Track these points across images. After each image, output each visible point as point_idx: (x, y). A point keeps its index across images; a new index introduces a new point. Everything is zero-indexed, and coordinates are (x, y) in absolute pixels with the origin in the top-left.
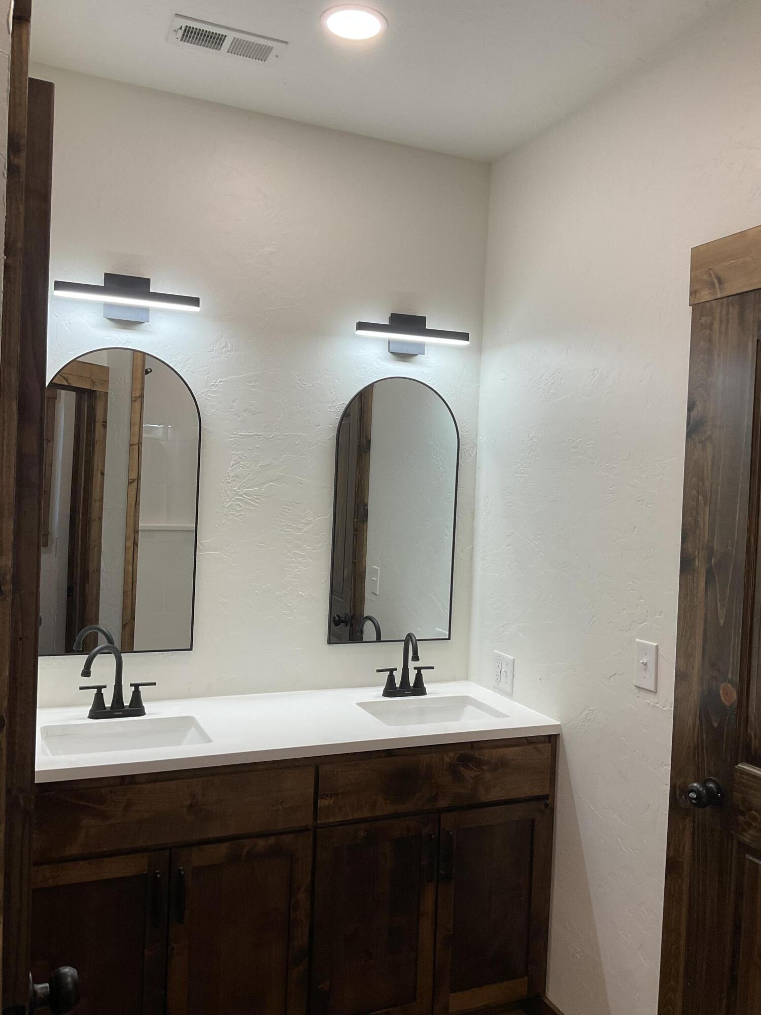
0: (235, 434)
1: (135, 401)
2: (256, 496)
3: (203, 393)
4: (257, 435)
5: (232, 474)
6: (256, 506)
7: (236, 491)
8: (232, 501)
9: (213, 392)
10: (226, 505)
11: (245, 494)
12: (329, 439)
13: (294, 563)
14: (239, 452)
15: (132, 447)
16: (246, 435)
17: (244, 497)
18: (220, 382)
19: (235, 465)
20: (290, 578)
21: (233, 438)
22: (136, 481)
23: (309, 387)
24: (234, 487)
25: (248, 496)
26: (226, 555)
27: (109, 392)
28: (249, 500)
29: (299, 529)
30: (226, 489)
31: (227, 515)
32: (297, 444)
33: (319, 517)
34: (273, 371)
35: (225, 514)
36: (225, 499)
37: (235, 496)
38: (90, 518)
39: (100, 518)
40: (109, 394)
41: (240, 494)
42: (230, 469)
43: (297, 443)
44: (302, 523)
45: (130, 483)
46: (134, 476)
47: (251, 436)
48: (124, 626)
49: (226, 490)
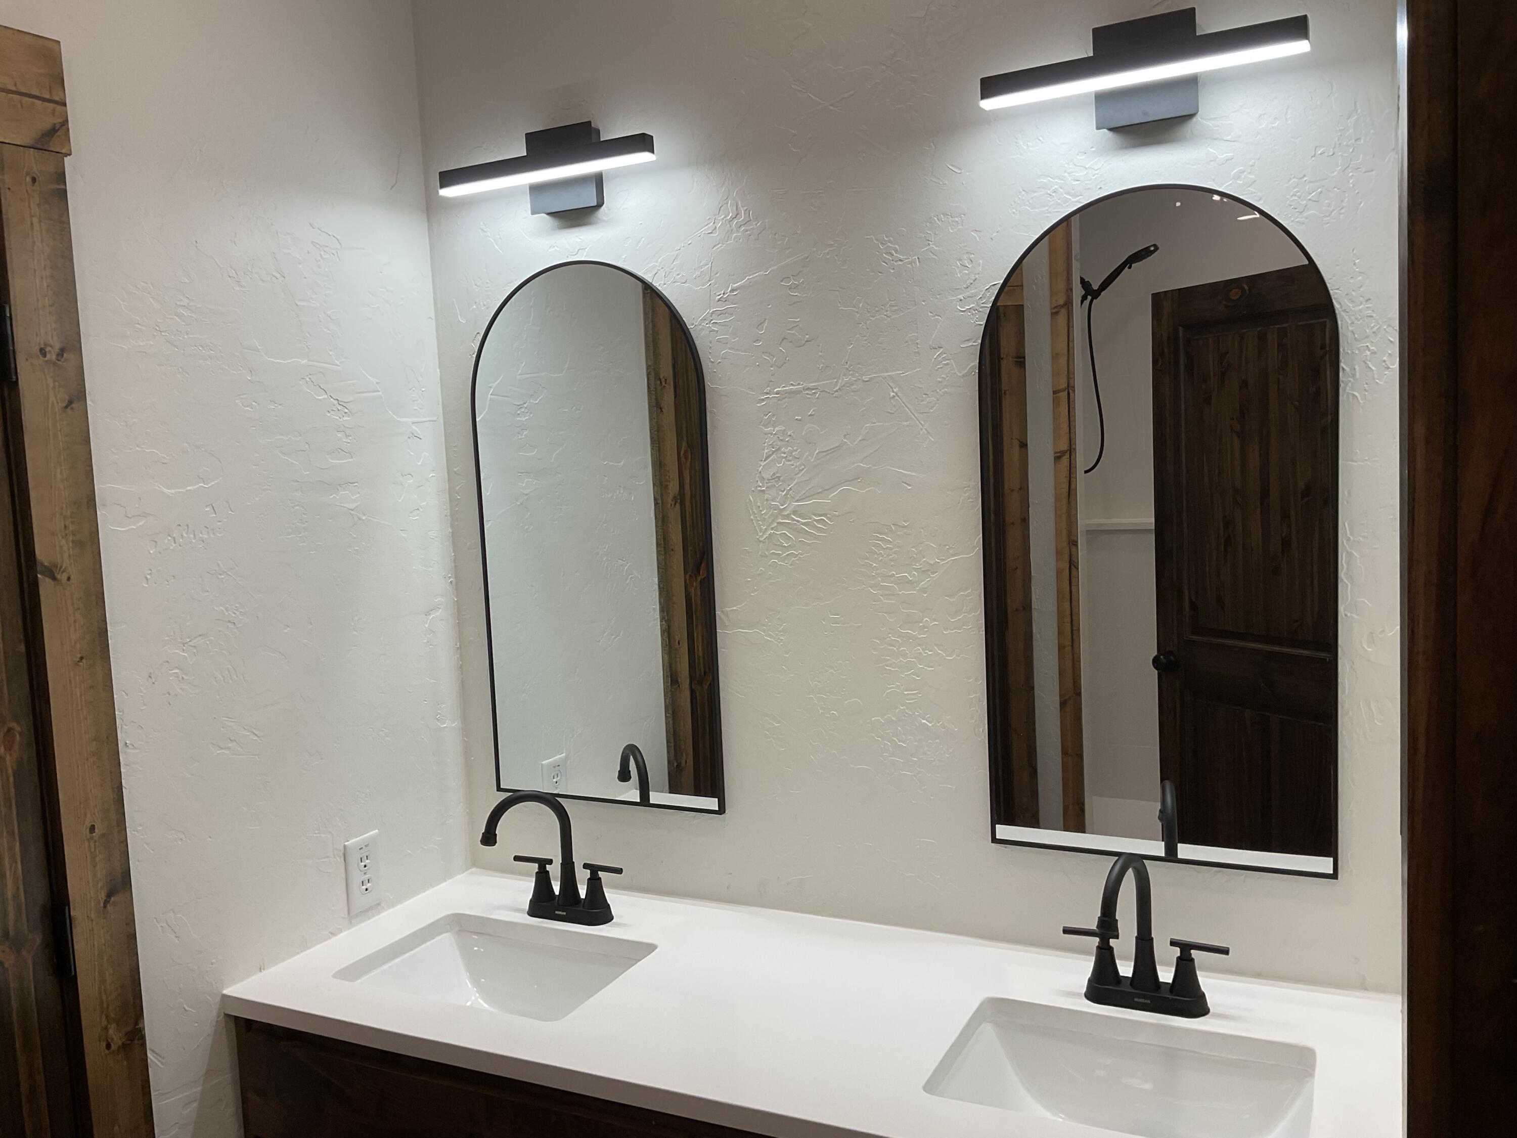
0: (767, 393)
1: (1056, 313)
2: (815, 515)
3: (704, 319)
4: (808, 389)
5: (767, 475)
6: (817, 537)
7: (776, 507)
8: (772, 529)
9: (721, 314)
10: (762, 536)
11: (795, 512)
12: (963, 376)
13: (905, 656)
14: (777, 429)
15: (1058, 395)
16: (786, 392)
17: (793, 520)
18: (732, 291)
19: (771, 455)
20: (898, 687)
21: (763, 400)
22: (1067, 455)
23: (911, 263)
24: (773, 501)
25: (800, 516)
26: (771, 636)
27: (1027, 305)
28: (804, 524)
29: (911, 582)
30: (759, 504)
31: (766, 556)
32: (894, 396)
33: (953, 555)
34: (831, 246)
35: (761, 556)
36: (759, 526)
37: (776, 517)
38: (1004, 521)
39: (1025, 521)
40: (1025, 307)
41: (786, 513)
42: (763, 464)
43: (892, 394)
44: (915, 570)
45: (1058, 458)
46: (1064, 446)
47: (797, 392)
48: (1063, 704)
49: (759, 507)
